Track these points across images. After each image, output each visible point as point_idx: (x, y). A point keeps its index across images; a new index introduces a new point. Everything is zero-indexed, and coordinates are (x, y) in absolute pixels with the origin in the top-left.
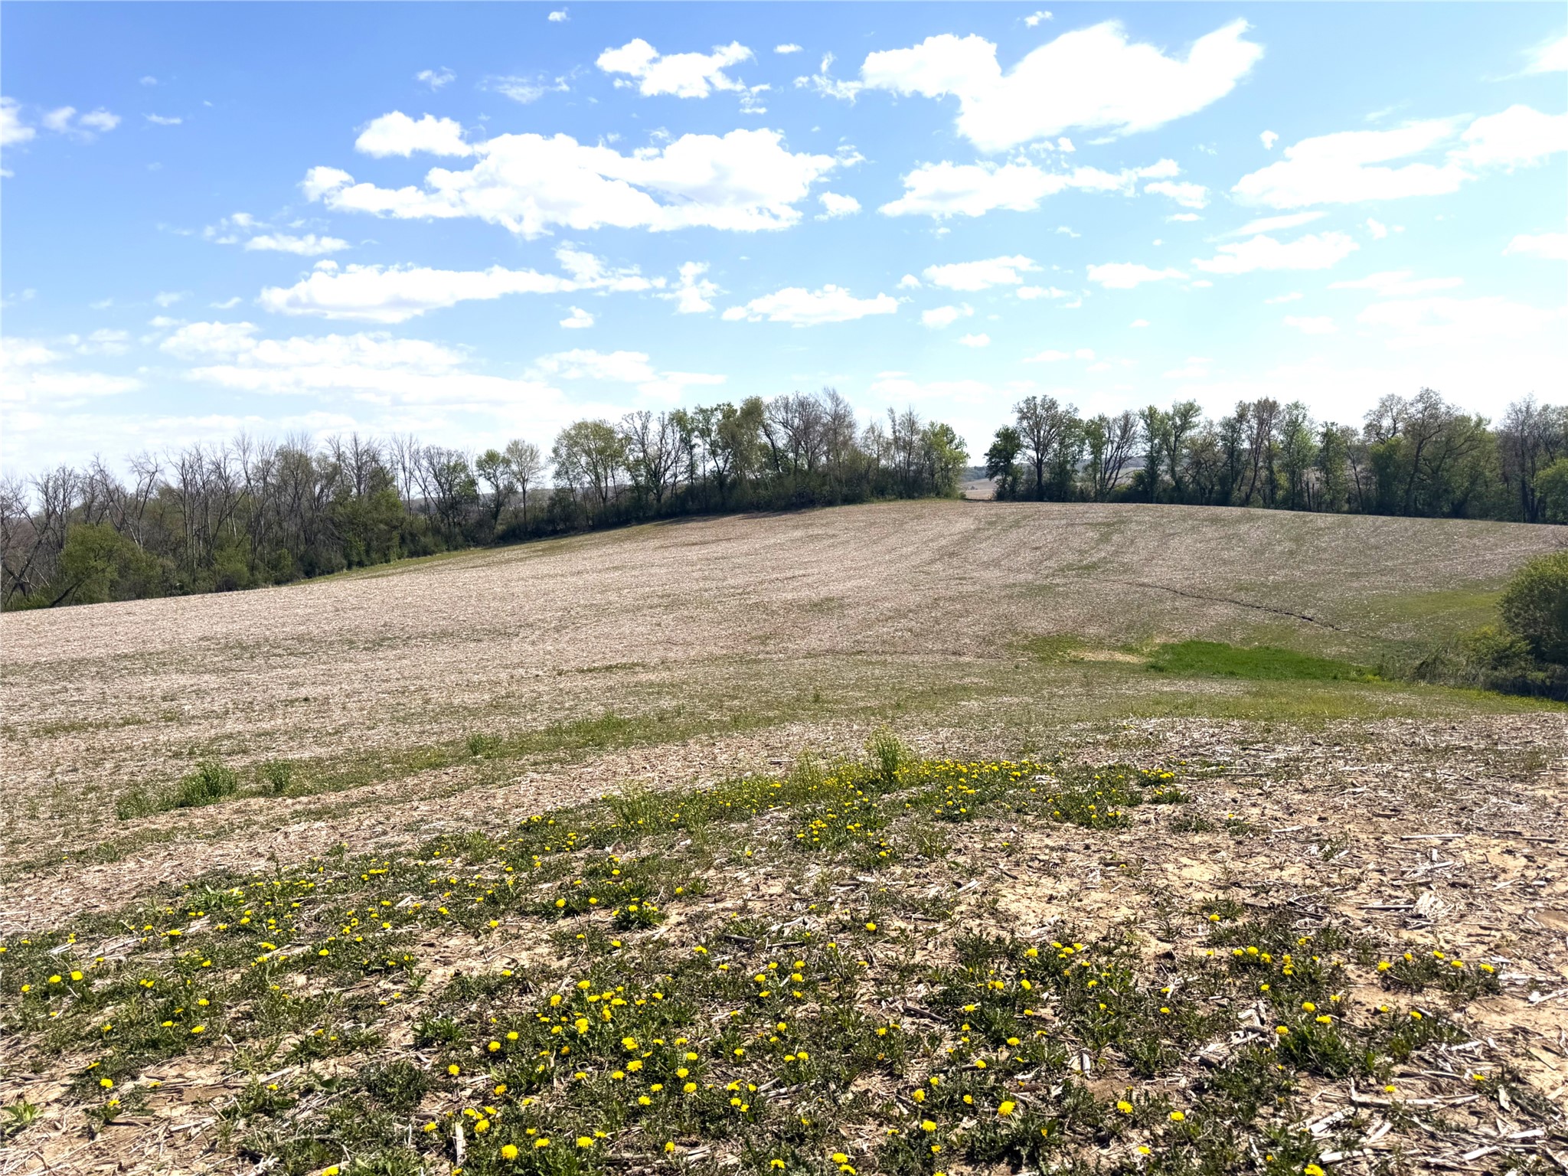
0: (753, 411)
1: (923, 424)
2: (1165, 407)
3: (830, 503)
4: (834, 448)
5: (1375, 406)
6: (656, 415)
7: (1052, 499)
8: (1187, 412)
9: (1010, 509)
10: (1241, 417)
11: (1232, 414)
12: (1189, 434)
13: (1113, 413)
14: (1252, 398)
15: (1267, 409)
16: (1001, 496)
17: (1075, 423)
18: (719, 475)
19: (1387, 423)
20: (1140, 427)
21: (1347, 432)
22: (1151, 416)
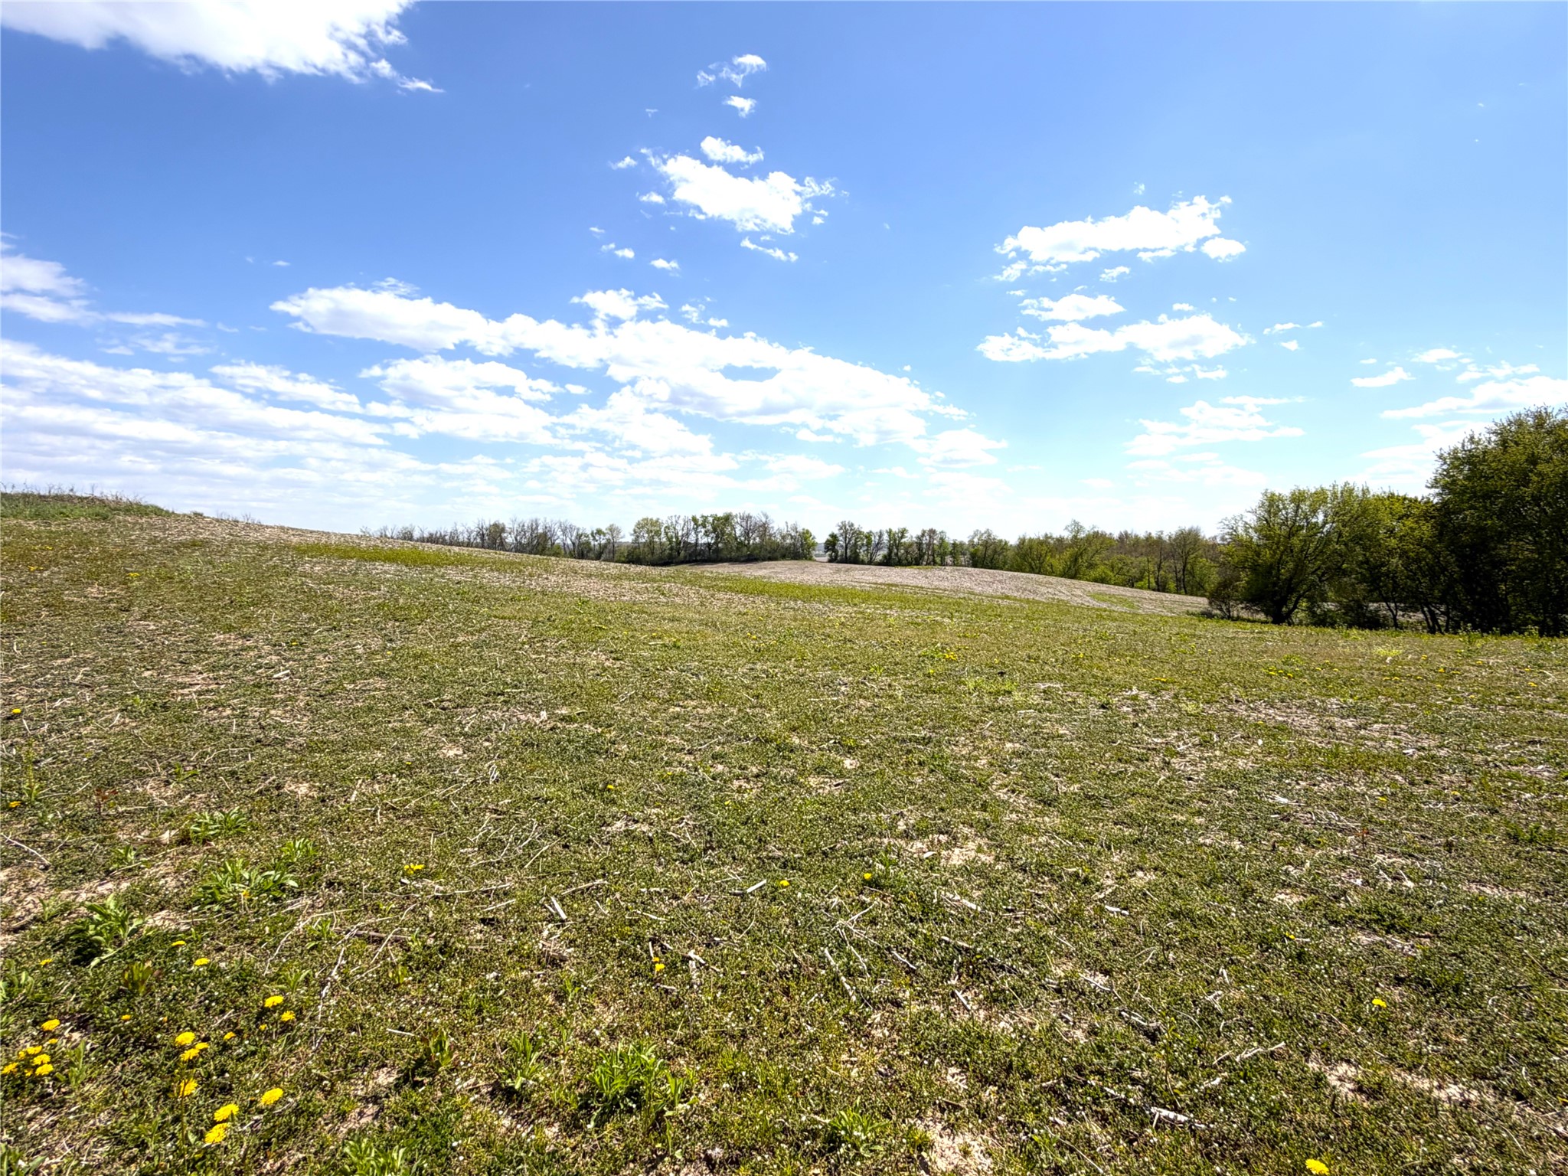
0: (727, 519)
1: (800, 529)
2: (895, 529)
3: (764, 560)
4: (762, 536)
5: (972, 534)
6: (682, 517)
7: (851, 563)
8: (903, 532)
9: (834, 565)
10: (923, 535)
11: (920, 534)
12: (903, 540)
13: (875, 530)
14: (927, 528)
15: (932, 532)
16: (831, 561)
17: (861, 533)
18: (709, 545)
19: (976, 540)
20: (886, 537)
21: (962, 544)
22: (890, 532)
